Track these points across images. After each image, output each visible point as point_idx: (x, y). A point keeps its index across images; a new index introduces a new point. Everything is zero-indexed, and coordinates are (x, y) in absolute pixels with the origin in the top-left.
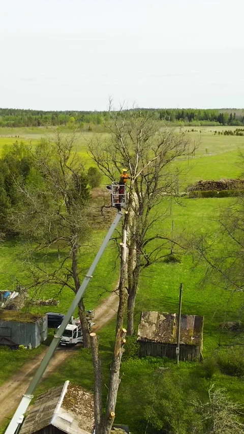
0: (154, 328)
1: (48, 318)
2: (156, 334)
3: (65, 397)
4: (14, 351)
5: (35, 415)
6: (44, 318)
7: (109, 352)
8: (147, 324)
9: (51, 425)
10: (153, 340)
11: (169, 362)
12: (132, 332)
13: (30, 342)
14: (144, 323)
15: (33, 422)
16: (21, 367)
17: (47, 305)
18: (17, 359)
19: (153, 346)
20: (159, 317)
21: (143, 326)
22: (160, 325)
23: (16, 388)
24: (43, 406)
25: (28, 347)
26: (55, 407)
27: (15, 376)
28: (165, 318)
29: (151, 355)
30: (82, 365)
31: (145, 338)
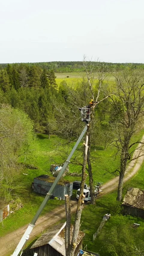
0: (134, 198)
1: (74, 184)
2: (135, 202)
3: (62, 230)
4: (51, 200)
5: (44, 237)
6: (71, 183)
7: (106, 209)
8: (130, 196)
9: (48, 244)
10: (132, 206)
11: (141, 221)
12: (121, 199)
13: (61, 196)
14: (128, 194)
15: (41, 241)
16: (52, 209)
17: (78, 176)
18: (52, 205)
19: (132, 209)
20: (139, 192)
21: (128, 196)
22: (138, 197)
23: (46, 221)
24: (50, 233)
25: (59, 199)
26: (54, 234)
27: (47, 213)
28: (143, 193)
29: (130, 215)
30: (87, 214)
31: (127, 204)
